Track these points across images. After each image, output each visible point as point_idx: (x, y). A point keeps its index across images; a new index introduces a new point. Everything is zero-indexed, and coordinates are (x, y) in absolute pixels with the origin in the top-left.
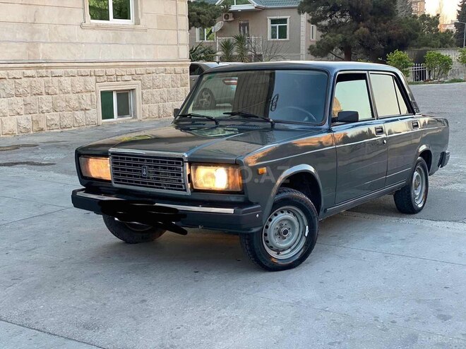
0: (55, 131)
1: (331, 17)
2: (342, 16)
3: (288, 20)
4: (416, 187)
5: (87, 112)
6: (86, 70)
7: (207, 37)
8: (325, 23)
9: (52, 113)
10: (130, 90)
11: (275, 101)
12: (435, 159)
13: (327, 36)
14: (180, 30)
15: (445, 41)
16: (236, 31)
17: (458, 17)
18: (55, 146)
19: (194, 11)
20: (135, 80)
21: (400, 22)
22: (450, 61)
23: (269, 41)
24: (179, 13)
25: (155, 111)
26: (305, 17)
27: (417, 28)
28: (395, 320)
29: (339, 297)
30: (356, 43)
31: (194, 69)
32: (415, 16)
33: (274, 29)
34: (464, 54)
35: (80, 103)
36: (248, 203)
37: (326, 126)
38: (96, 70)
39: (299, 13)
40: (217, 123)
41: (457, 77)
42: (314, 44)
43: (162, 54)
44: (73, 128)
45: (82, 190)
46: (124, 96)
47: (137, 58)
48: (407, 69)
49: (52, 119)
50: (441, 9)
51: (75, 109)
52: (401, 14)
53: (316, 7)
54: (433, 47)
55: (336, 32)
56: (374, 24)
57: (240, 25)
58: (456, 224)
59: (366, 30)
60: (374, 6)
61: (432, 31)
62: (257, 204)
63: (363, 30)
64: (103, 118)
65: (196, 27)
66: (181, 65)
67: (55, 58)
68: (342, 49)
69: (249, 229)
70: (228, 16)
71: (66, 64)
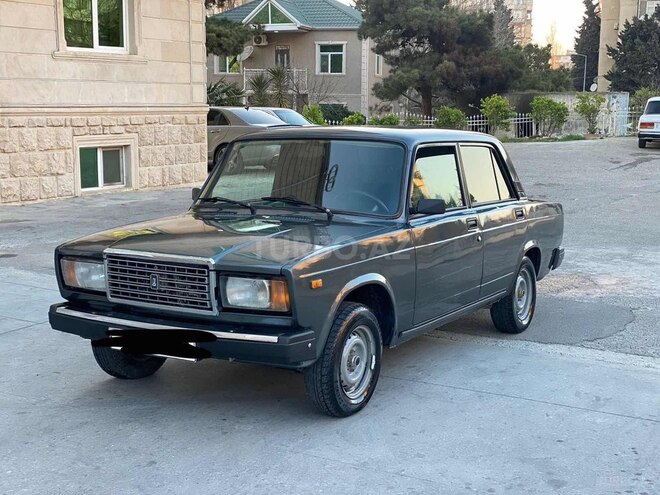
0: (13, 204)
1: (403, 44)
2: (420, 43)
3: (344, 47)
4: (520, 297)
5: (60, 177)
6: (60, 118)
7: (230, 67)
8: (395, 53)
9: (9, 179)
10: (121, 147)
11: (332, 175)
12: (545, 259)
13: (399, 72)
14: (195, 63)
15: (559, 82)
16: (271, 62)
17: (577, 47)
18: (15, 228)
19: (213, 31)
20: (129, 132)
21: (498, 54)
22: (565, 110)
23: (318, 76)
24: (193, 39)
25: (158, 177)
26: (367, 44)
27: (520, 62)
28: (493, 487)
29: (419, 455)
30: (438, 82)
31: (213, 117)
32: (518, 47)
33: (324, 58)
34: (584, 102)
35: (50, 165)
36: (296, 328)
37: (401, 219)
38: (73, 117)
39: (360, 38)
40: (253, 212)
41: (574, 133)
42: (381, 81)
43: (168, 96)
44: (39, 200)
45: (64, 304)
46: (113, 155)
47: (133, 101)
48: (507, 121)
49: (9, 188)
50: (552, 36)
51: (41, 174)
52: (499, 43)
53: (383, 31)
54: (542, 90)
55: (411, 66)
56: (462, 57)
57: (277, 52)
58: (573, 348)
59: (452, 65)
60: (463, 32)
61: (541, 68)
62: (310, 328)
63: (448, 64)
64: (83, 187)
65: (215, 54)
66: (196, 112)
67: (15, 101)
68: (418, 89)
69: (298, 363)
70: (260, 38)
71: (30, 109)
